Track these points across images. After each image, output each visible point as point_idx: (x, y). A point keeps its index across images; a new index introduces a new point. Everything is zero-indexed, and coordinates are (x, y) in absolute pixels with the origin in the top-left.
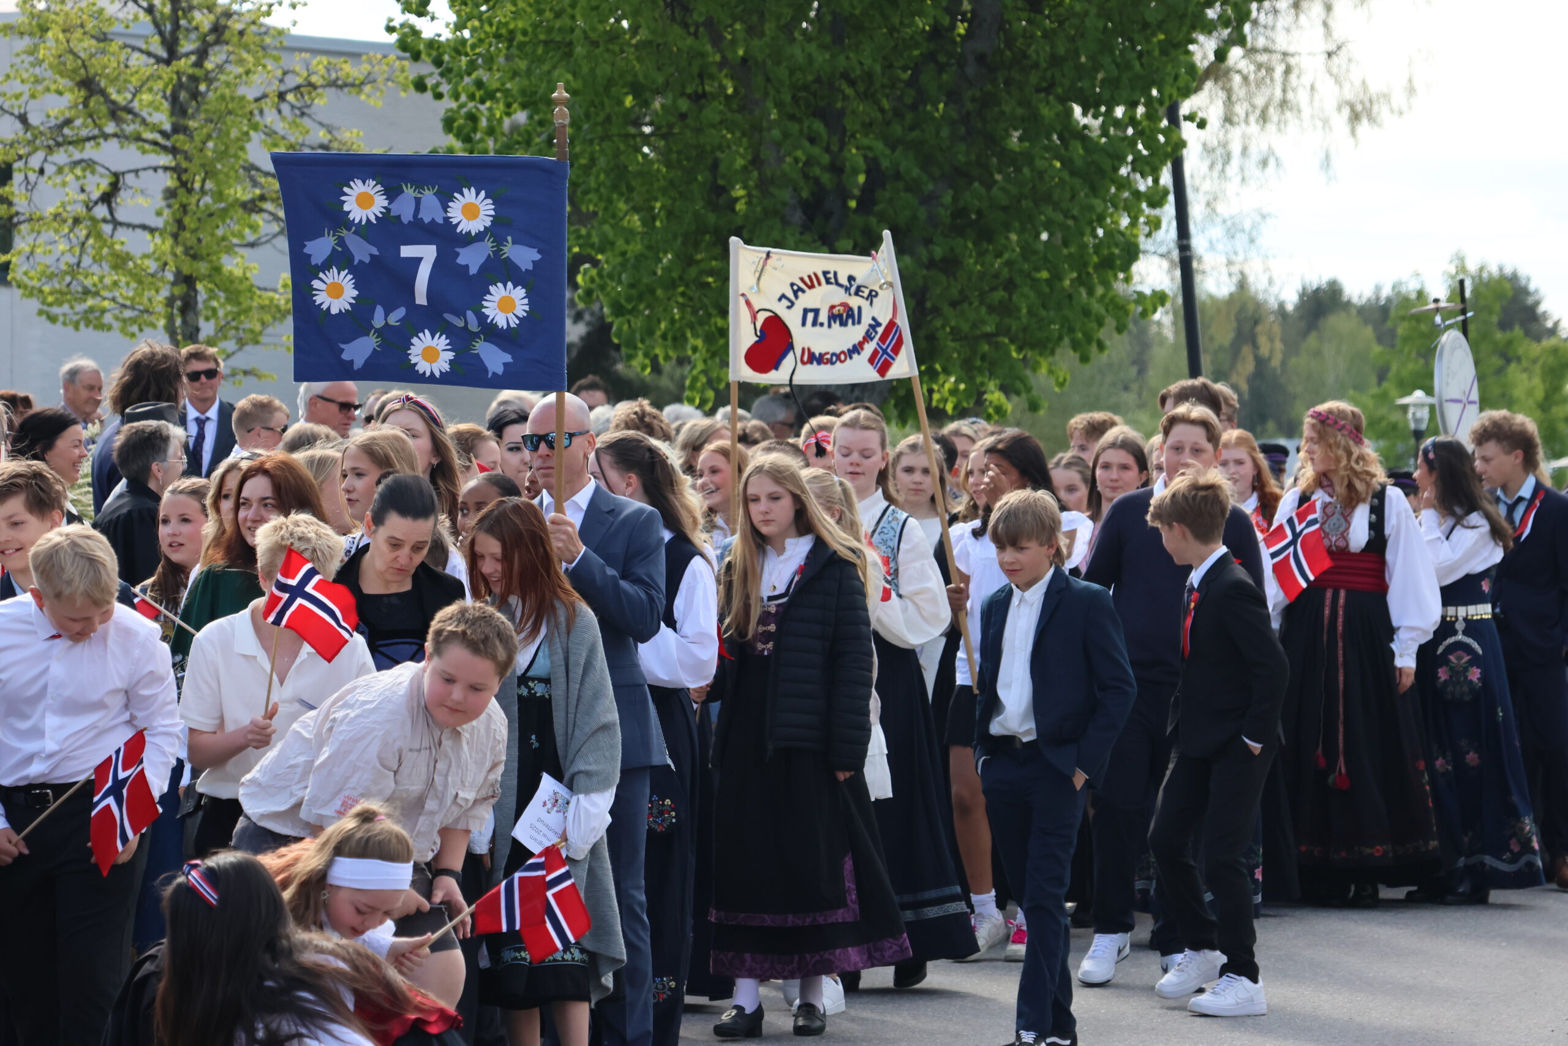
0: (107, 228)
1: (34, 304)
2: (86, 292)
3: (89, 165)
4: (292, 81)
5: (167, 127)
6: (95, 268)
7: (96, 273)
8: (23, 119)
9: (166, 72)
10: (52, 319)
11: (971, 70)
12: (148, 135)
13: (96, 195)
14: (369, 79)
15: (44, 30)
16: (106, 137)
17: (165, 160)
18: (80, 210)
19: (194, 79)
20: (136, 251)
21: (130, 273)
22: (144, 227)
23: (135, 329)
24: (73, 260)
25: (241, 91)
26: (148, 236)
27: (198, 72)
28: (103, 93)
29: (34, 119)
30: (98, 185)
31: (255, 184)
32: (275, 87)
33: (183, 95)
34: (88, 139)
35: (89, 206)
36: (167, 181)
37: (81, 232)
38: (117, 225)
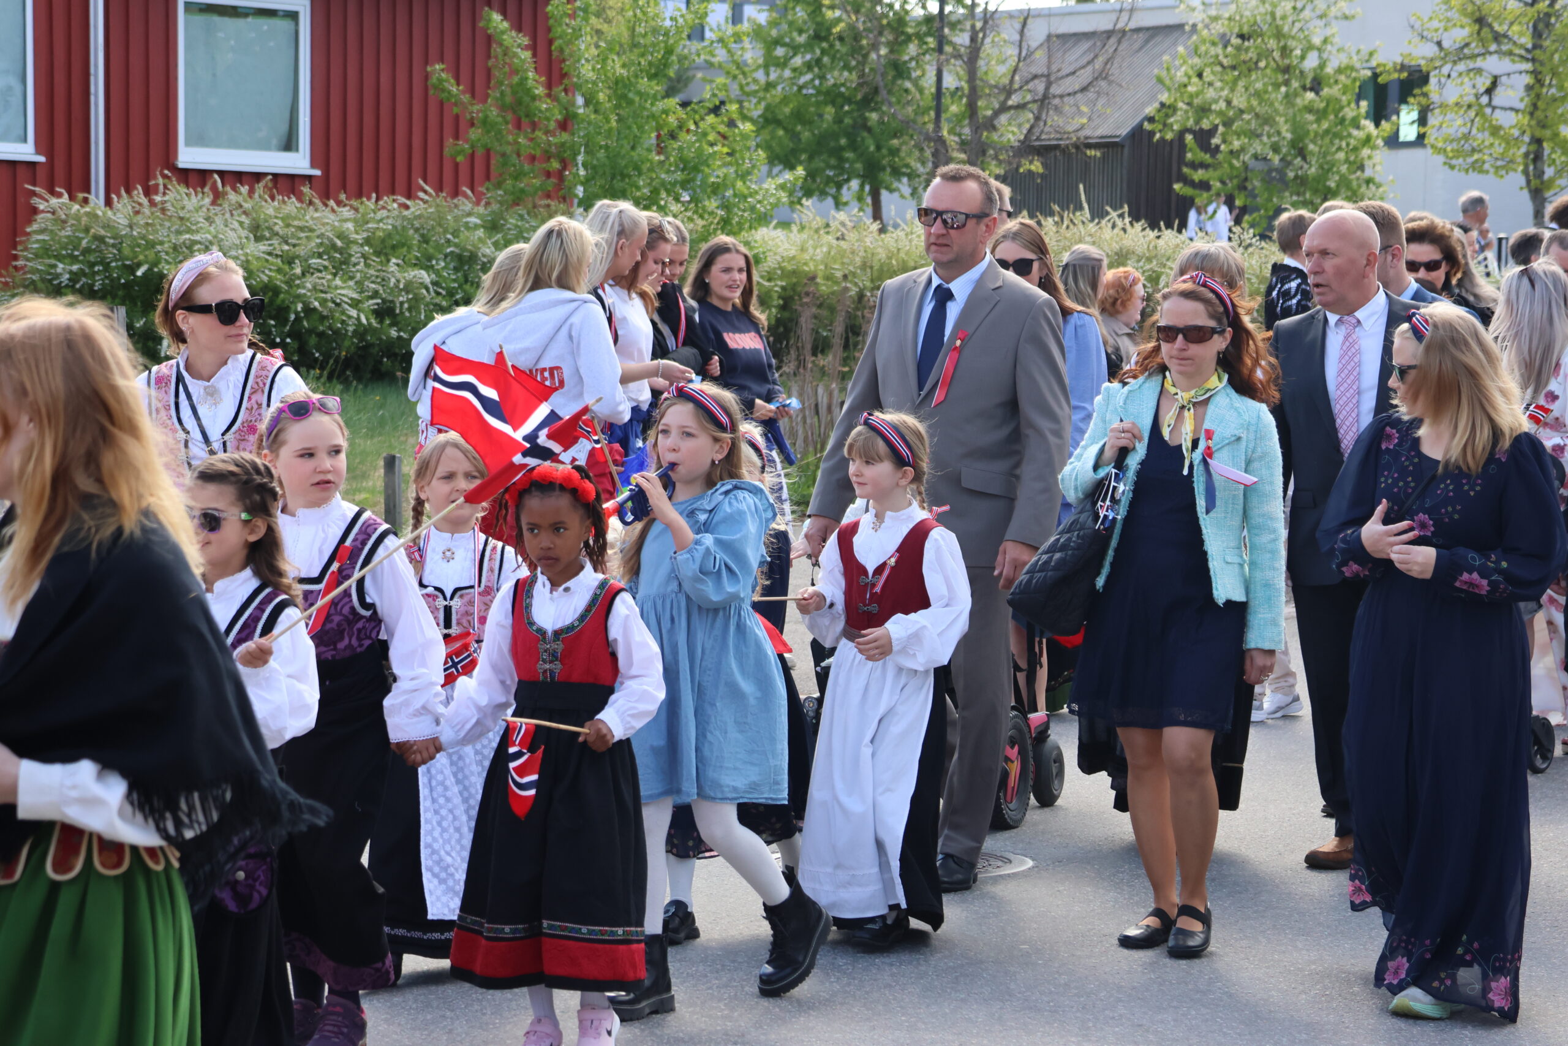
0: (1488, 111)
1: (1441, 159)
2: (1474, 150)
3: (1479, 71)
5: (1530, 46)
6: (1480, 135)
7: (1481, 137)
8: (1439, 44)
9: (1531, 12)
10: (1452, 167)
12: (1517, 51)
13: (1482, 89)
16: (1491, 53)
17: (1529, 66)
18: (1472, 99)
20: (1506, 124)
21: (1502, 137)
22: (1512, 109)
23: (1503, 172)
24: (1465, 130)
26: (1513, 114)
27: (1550, 10)
28: (1490, 26)
29: (1446, 44)
30: (1483, 83)
33: (1541, 26)
34: (1479, 55)
35: (1477, 97)
36: (1528, 79)
37: (1472, 113)
38: (1494, 108)
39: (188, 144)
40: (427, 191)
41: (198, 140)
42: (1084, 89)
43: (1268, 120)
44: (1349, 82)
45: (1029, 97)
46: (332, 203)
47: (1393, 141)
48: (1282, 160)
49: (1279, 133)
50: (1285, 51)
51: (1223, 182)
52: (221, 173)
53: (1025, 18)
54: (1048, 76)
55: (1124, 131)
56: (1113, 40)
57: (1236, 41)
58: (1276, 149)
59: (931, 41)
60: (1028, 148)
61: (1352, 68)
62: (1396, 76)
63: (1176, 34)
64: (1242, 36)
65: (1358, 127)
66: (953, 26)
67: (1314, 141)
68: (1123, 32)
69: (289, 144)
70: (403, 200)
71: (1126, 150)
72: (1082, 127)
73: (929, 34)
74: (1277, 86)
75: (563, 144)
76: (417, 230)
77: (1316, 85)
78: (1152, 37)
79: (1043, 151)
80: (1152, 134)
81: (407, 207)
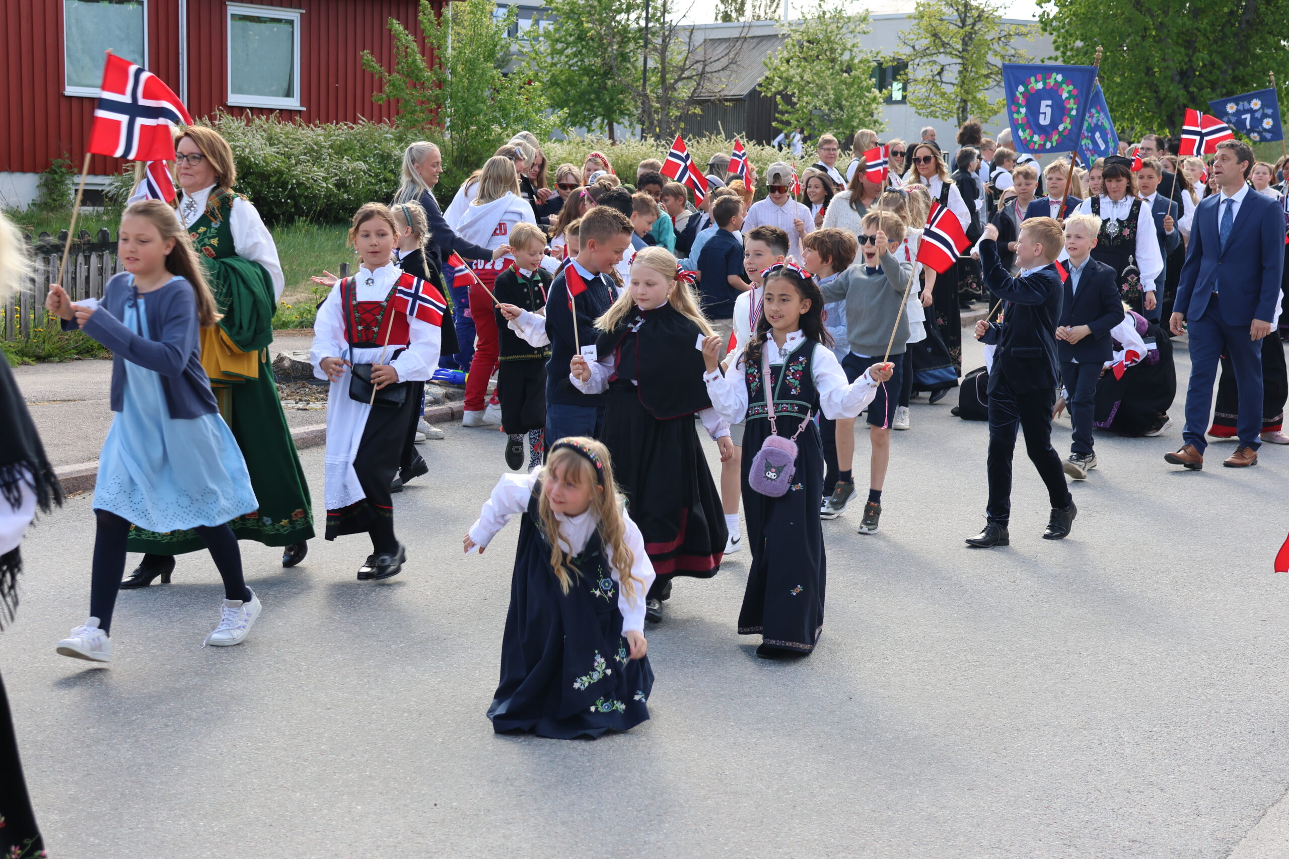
0: (939, 84)
1: (914, 109)
2: (931, 105)
3: (935, 62)
4: (1003, 33)
5: (961, 50)
6: (934, 97)
7: (935, 99)
8: (913, 47)
9: (962, 31)
10: (920, 114)
11: (1243, 26)
12: (954, 52)
13: (936, 73)
14: (1029, 33)
15: (922, 17)
16: (940, 53)
17: (960, 61)
18: (931, 78)
19: (971, 33)
20: (948, 92)
21: (946, 99)
22: (951, 83)
23: (946, 118)
24: (927, 94)
25: (986, 37)
26: (951, 86)
27: (972, 31)
28: (940, 38)
29: (917, 47)
30: (937, 69)
31: (989, 68)
32: (997, 36)
33: (967, 39)
34: (934, 54)
35: (933, 76)
36: (960, 68)
37: (930, 85)
38: (942, 82)
39: (232, 93)
40: (362, 120)
41: (239, 90)
42: (723, 69)
43: (822, 88)
44: (866, 68)
45: (694, 73)
46: (311, 125)
47: (889, 100)
48: (830, 109)
49: (828, 94)
50: (832, 50)
51: (798, 121)
52: (251, 109)
53: (692, 30)
54: (704, 61)
55: (745, 92)
56: (739, 43)
57: (806, 44)
58: (826, 103)
59: (642, 42)
60: (693, 101)
61: (869, 62)
62: (891, 64)
63: (774, 40)
64: (809, 42)
65: (870, 92)
66: (654, 34)
67: (846, 100)
68: (745, 39)
69: (289, 94)
70: (351, 124)
71: (746, 103)
72: (723, 90)
73: (640, 38)
74: (829, 69)
75: (437, 95)
76: (358, 141)
77: (849, 70)
78: (761, 41)
79: (701, 103)
80: (760, 92)
81: (353, 128)
